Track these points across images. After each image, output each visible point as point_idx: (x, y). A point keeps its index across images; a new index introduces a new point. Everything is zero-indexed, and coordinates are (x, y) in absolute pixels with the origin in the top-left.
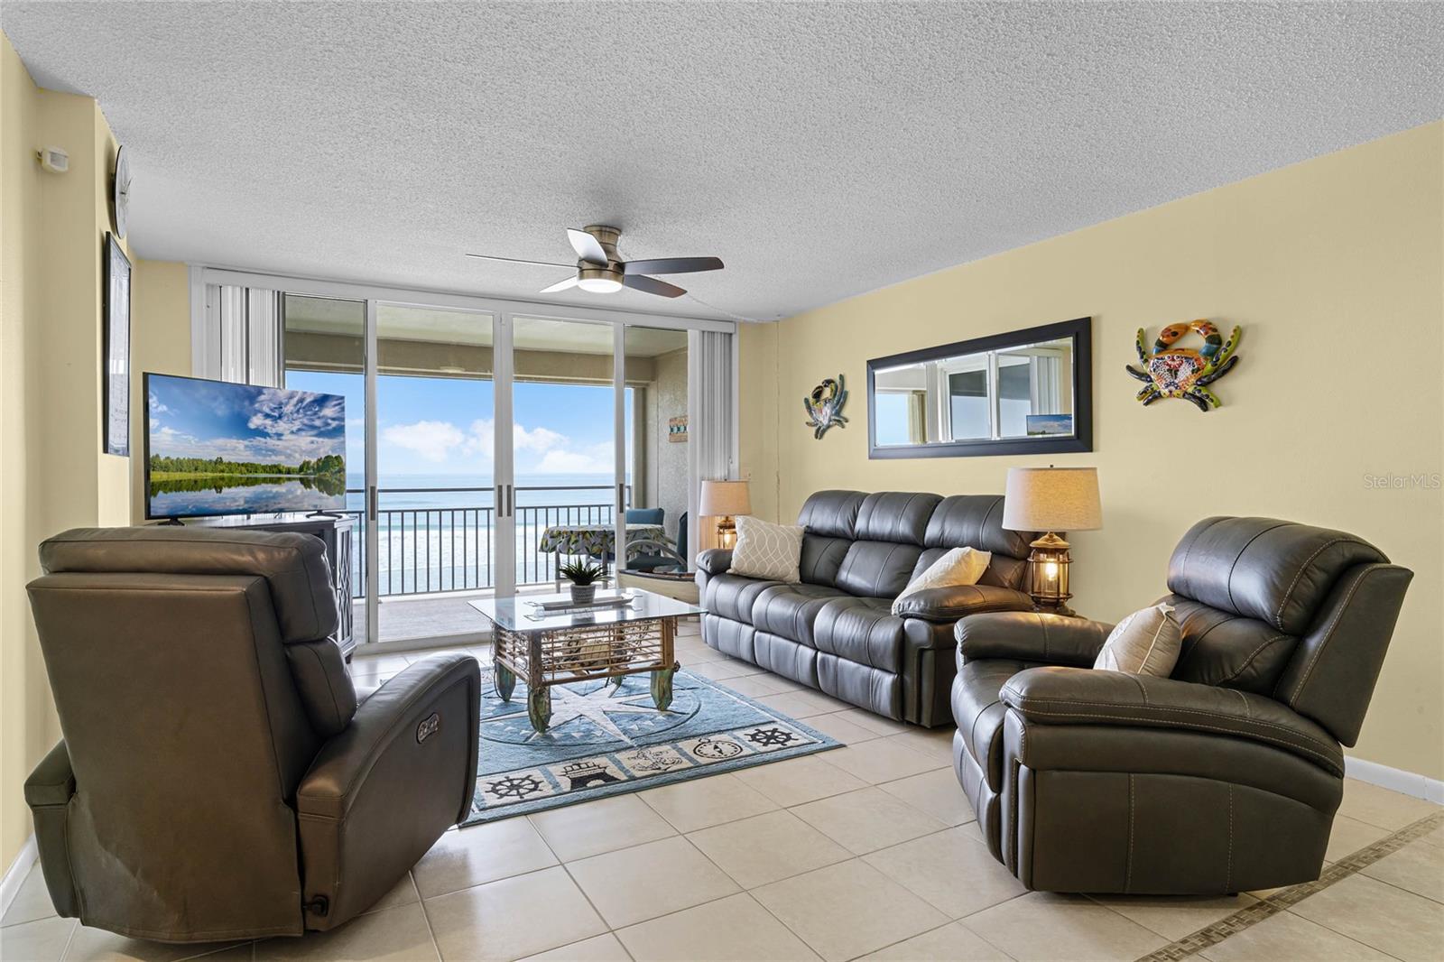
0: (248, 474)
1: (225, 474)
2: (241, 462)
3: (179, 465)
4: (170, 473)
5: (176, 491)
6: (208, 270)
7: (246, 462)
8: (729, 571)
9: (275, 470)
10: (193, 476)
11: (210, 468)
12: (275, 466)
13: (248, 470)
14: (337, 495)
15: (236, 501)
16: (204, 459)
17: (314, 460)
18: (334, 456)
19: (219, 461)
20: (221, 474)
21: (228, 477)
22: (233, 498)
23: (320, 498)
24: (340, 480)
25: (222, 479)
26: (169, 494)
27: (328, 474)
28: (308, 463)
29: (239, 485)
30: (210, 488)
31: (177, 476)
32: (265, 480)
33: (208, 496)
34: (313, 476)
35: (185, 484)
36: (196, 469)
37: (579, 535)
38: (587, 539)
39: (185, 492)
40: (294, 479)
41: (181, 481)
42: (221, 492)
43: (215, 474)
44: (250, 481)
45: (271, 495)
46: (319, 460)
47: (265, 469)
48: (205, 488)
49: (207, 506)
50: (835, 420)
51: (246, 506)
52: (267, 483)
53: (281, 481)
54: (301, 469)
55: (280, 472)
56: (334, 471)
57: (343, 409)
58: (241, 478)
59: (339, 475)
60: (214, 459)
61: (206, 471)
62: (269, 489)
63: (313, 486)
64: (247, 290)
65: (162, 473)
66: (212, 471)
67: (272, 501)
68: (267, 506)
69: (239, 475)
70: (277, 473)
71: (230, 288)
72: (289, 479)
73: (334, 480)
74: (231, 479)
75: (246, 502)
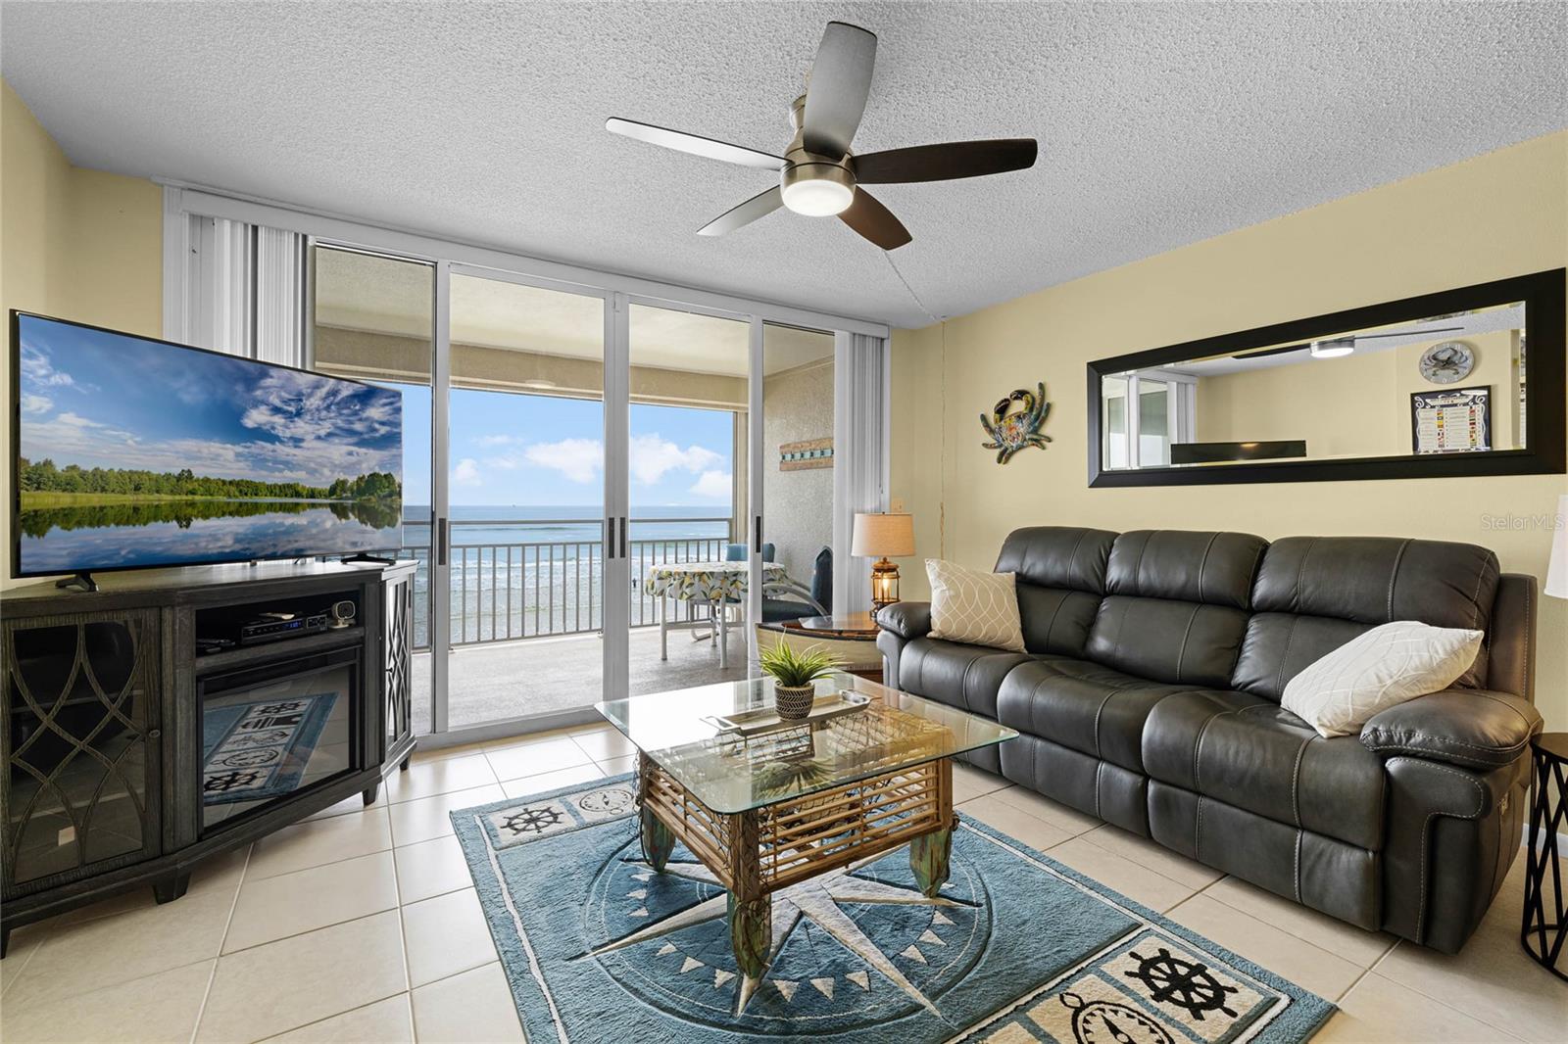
0: (242, 497)
1: (197, 498)
2: (228, 479)
3: (99, 481)
4: (77, 494)
5: (91, 525)
6: (192, 194)
7: (237, 479)
8: (931, 634)
9: (289, 492)
10: (129, 499)
11: (166, 486)
12: (289, 486)
13: (241, 491)
14: (386, 527)
15: (218, 540)
16: (155, 472)
17: (352, 479)
18: (383, 474)
19: (186, 476)
20: (190, 497)
21: (202, 503)
22: (210, 535)
23: (364, 532)
24: (391, 507)
25: (192, 504)
26: (75, 530)
27: (373, 499)
28: (344, 482)
29: (224, 514)
30: (166, 520)
31: (96, 499)
32: (271, 507)
33: (164, 534)
34: (350, 502)
35: (111, 513)
36: (137, 488)
37: (694, 576)
38: (704, 582)
39: (112, 525)
40: (321, 505)
41: (102, 508)
42: (188, 526)
43: (177, 497)
44: (245, 508)
45: (282, 529)
46: (361, 479)
47: (272, 490)
48: (156, 519)
49: (159, 549)
50: (1032, 439)
51: (238, 547)
52: (275, 511)
53: (300, 508)
54: (333, 491)
55: (298, 494)
56: (382, 494)
57: (398, 410)
58: (229, 503)
59: (389, 499)
60: (176, 471)
61: (158, 492)
62: (278, 521)
63: (350, 515)
64: (255, 229)
65: (59, 493)
66: (172, 492)
67: (285, 538)
68: (275, 545)
69: (225, 499)
70: (292, 497)
71: (227, 224)
72: (313, 506)
73: (383, 507)
74: (208, 505)
75: (237, 541)
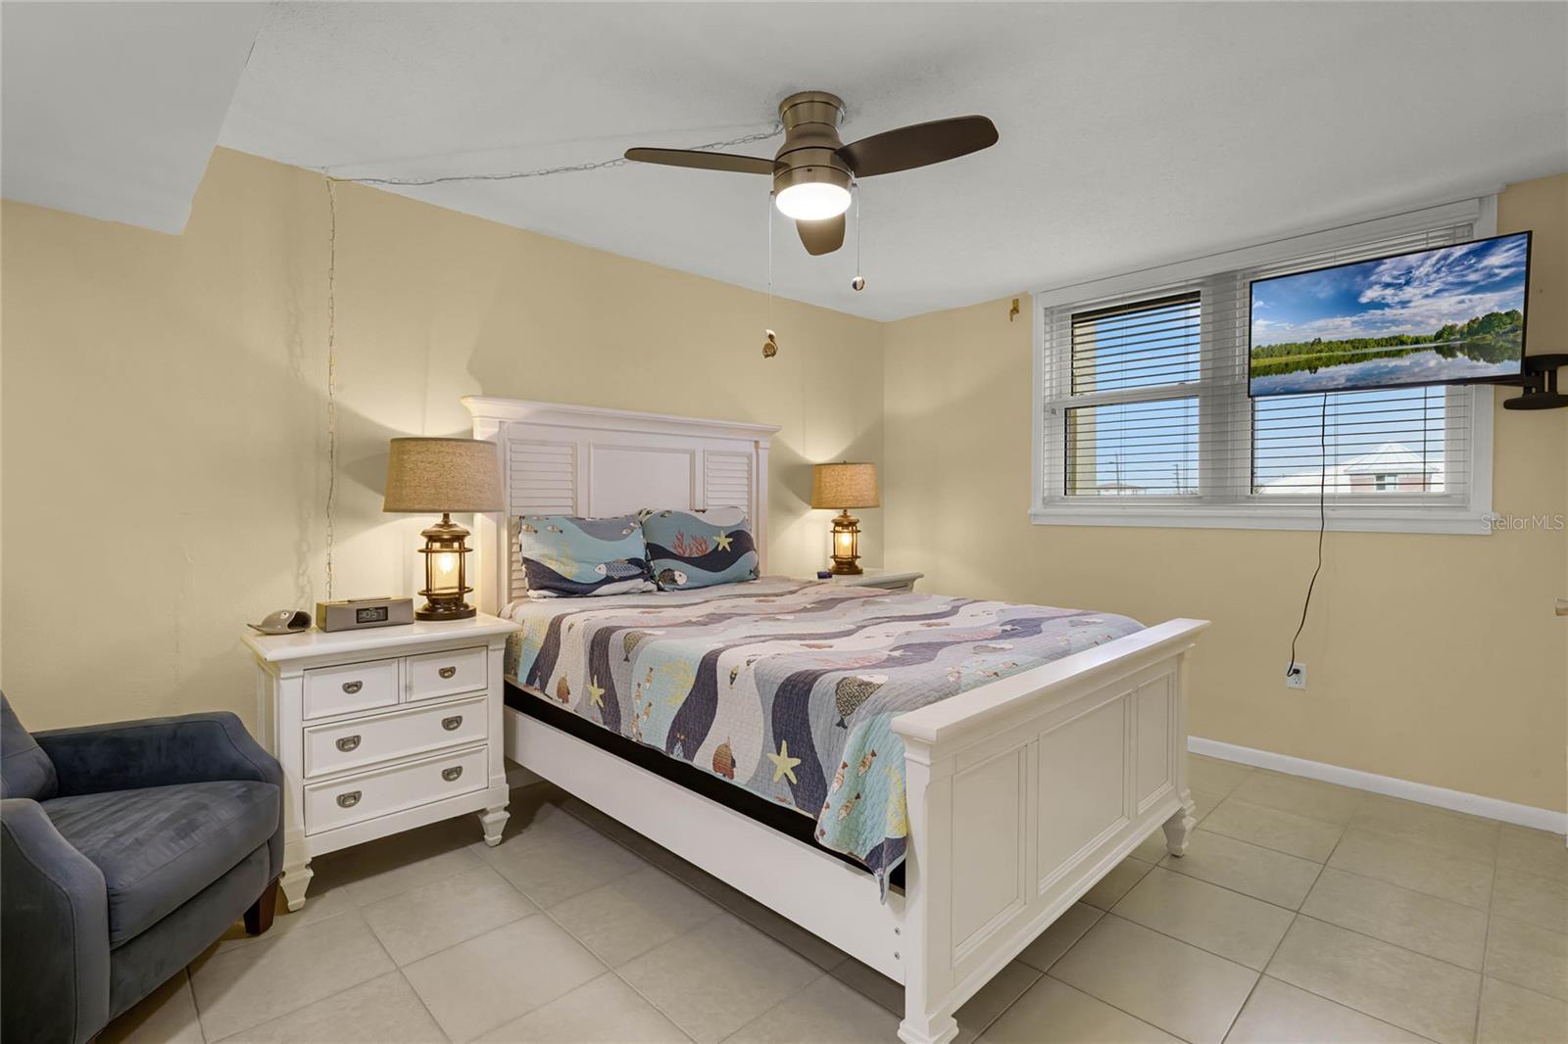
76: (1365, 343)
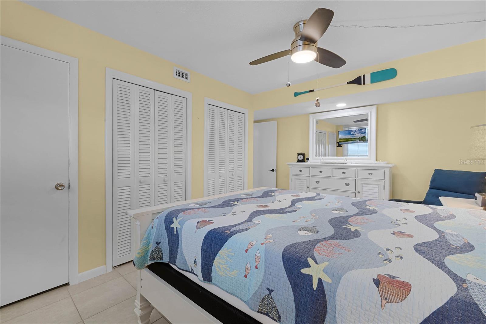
76: (352, 139)
